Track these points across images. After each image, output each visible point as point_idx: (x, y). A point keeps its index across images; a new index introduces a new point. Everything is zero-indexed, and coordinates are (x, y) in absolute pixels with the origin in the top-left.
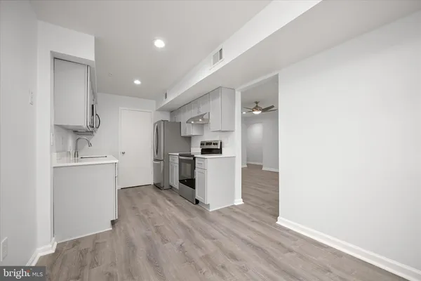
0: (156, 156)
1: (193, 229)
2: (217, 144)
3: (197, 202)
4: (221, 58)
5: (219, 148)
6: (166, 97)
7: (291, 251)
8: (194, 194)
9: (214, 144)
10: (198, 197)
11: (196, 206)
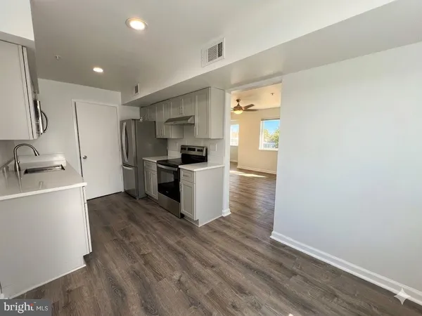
0: (126, 160)
1: (186, 254)
2: (202, 151)
3: (182, 216)
4: (220, 55)
5: (204, 155)
6: (137, 91)
7: (295, 274)
8: (178, 207)
9: (198, 150)
10: (183, 211)
11: (182, 220)
